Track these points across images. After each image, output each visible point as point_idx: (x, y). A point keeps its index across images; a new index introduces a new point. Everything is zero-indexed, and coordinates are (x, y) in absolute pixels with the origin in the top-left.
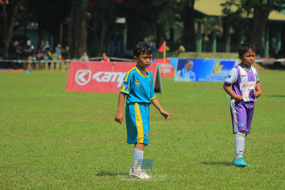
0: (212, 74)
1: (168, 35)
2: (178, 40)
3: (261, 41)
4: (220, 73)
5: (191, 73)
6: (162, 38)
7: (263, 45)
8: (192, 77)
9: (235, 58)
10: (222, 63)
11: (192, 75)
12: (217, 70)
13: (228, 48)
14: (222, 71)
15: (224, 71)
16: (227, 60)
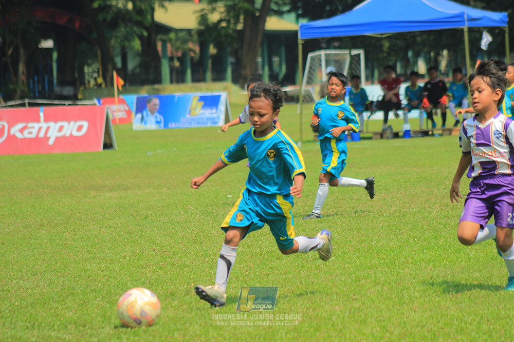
0: (188, 116)
1: (118, 62)
2: (135, 68)
3: (256, 63)
4: (200, 114)
5: (156, 117)
6: (110, 67)
7: (260, 68)
8: (158, 122)
9: (220, 90)
10: (202, 98)
11: (159, 120)
12: (195, 109)
13: (209, 75)
14: (202, 111)
15: (205, 111)
16: (209, 94)
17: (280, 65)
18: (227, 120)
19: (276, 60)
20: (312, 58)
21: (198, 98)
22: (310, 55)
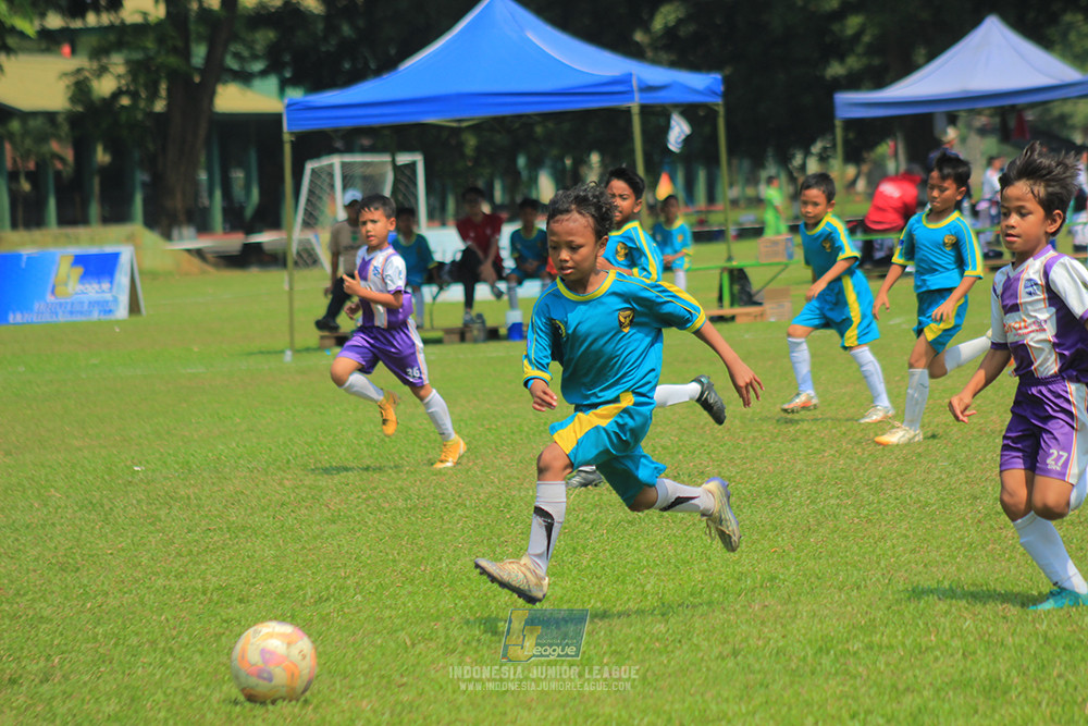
0: (50, 299)
3: (196, 183)
4: (77, 294)
7: (205, 194)
9: (118, 242)
10: (79, 260)
12: (66, 284)
13: (95, 210)
14: (80, 287)
15: (87, 286)
16: (94, 250)
17: (248, 188)
18: (134, 307)
19: (238, 175)
20: (313, 171)
21: (71, 259)
22: (310, 166)
